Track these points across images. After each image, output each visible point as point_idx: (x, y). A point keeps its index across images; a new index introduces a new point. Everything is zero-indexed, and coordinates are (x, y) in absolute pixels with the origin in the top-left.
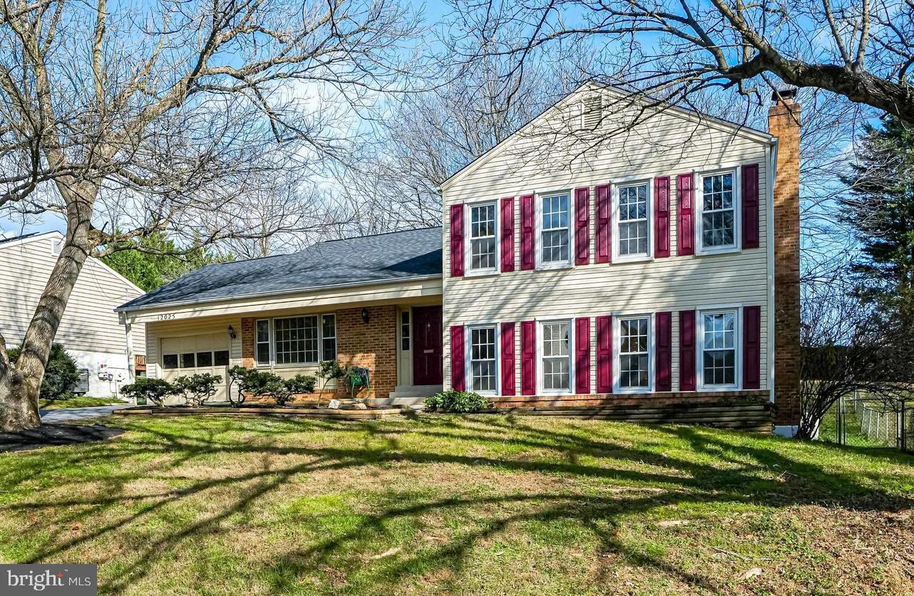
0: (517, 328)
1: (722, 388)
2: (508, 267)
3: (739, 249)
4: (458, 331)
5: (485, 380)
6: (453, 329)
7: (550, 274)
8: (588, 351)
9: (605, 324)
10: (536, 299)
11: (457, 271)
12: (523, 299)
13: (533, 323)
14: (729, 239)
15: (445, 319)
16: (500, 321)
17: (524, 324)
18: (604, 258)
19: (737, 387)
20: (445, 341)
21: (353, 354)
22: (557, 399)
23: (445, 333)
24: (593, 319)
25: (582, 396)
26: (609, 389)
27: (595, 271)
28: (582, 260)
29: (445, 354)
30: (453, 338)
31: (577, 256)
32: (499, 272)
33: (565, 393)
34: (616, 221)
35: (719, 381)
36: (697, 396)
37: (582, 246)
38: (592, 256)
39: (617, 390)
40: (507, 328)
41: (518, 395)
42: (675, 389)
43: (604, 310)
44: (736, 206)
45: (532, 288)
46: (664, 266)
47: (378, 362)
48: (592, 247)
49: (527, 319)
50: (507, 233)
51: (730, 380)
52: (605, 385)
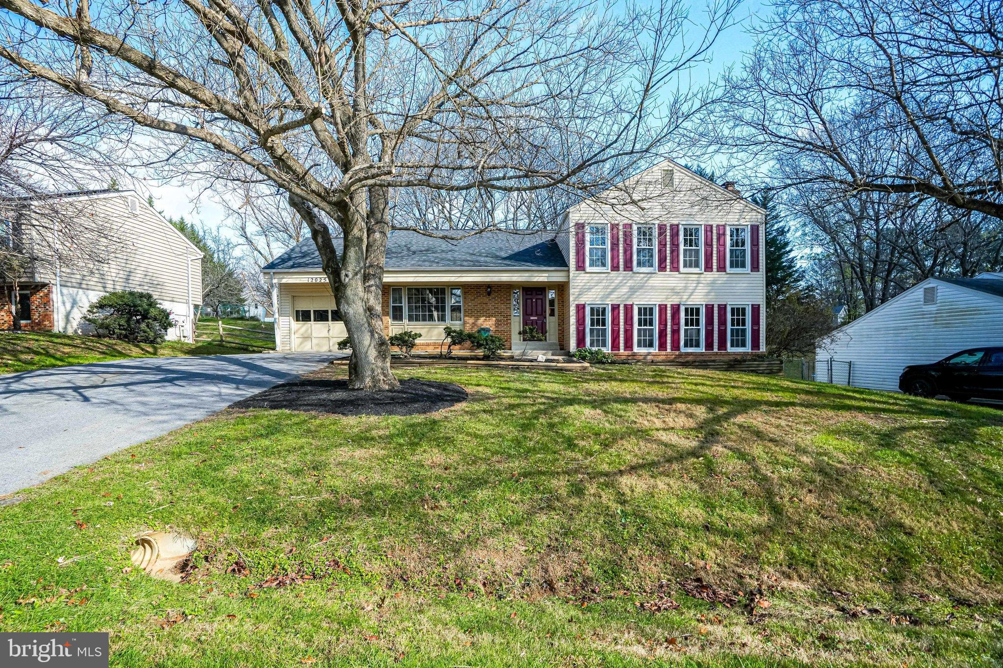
0: (622, 308)
1: (741, 350)
2: (615, 268)
3: (749, 271)
4: (581, 308)
5: (598, 341)
6: (578, 306)
7: (642, 275)
8: (666, 325)
9: (676, 309)
10: (633, 290)
11: (580, 267)
12: (624, 290)
13: (632, 305)
14: (743, 265)
15: (571, 299)
16: (610, 303)
17: (626, 306)
18: (675, 268)
19: (748, 349)
20: (571, 313)
21: (477, 318)
22: (649, 354)
23: (571, 309)
24: (669, 306)
25: (664, 353)
26: (678, 348)
27: (670, 276)
28: (662, 268)
29: (571, 323)
30: (578, 312)
31: (660, 266)
32: (609, 271)
33: (651, 350)
34: (682, 247)
35: (737, 346)
36: (729, 354)
37: (662, 261)
38: (668, 267)
39: (683, 350)
40: (615, 308)
41: (622, 351)
42: (716, 350)
43: (675, 301)
44: (748, 247)
45: (630, 283)
46: (710, 276)
47: (497, 324)
48: (668, 261)
49: (628, 303)
50: (615, 245)
51: (744, 345)
52: (676, 346)
